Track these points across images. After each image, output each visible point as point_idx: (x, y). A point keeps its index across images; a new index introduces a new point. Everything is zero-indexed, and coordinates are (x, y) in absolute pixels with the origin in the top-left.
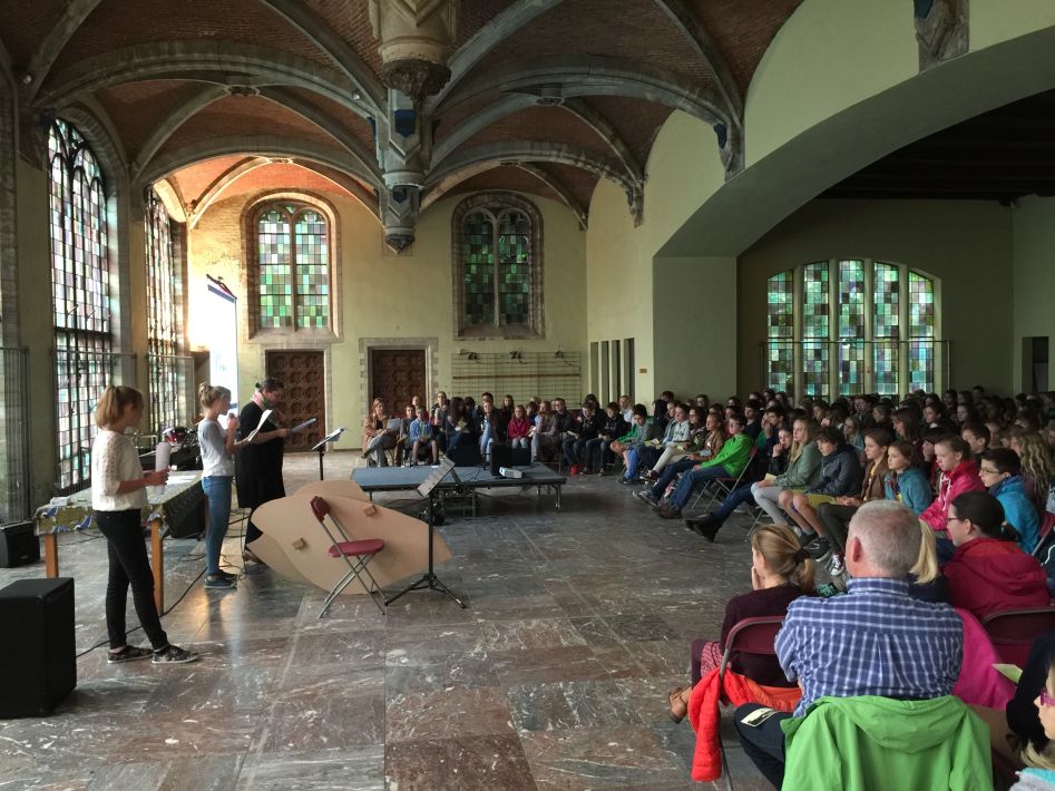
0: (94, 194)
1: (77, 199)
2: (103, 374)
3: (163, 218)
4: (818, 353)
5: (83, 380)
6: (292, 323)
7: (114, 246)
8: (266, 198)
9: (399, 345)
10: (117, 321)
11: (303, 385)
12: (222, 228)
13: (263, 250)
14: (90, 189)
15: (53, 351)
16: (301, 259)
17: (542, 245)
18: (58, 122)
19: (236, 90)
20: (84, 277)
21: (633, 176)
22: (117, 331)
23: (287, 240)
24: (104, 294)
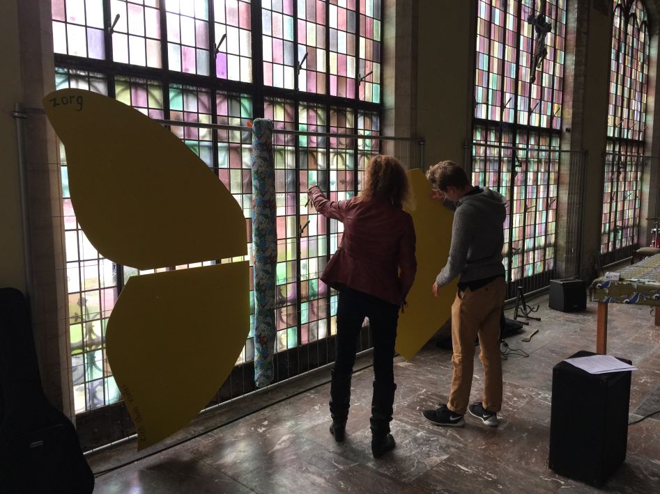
0: (642, 35)
1: (630, 39)
2: (636, 172)
5: (621, 176)
7: (653, 74)
10: (650, 132)
14: (639, 31)
15: (605, 154)
20: (629, 99)
22: (650, 140)
24: (642, 111)
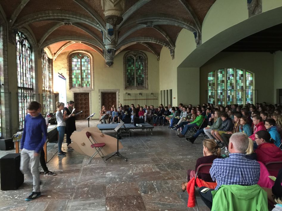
0: (28, 51)
1: (24, 53)
2: (31, 99)
3: (47, 58)
4: (221, 93)
5: (25, 101)
6: (81, 85)
7: (34, 65)
8: (74, 52)
9: (109, 91)
10: (34, 85)
11: (84, 102)
12: (62, 60)
13: (73, 66)
15: (17, 93)
16: (83, 68)
17: (147, 65)
18: (18, 32)
19: (66, 24)
20: (26, 73)
21: (172, 46)
22: (34, 88)
23: (79, 63)
24: (31, 78)
